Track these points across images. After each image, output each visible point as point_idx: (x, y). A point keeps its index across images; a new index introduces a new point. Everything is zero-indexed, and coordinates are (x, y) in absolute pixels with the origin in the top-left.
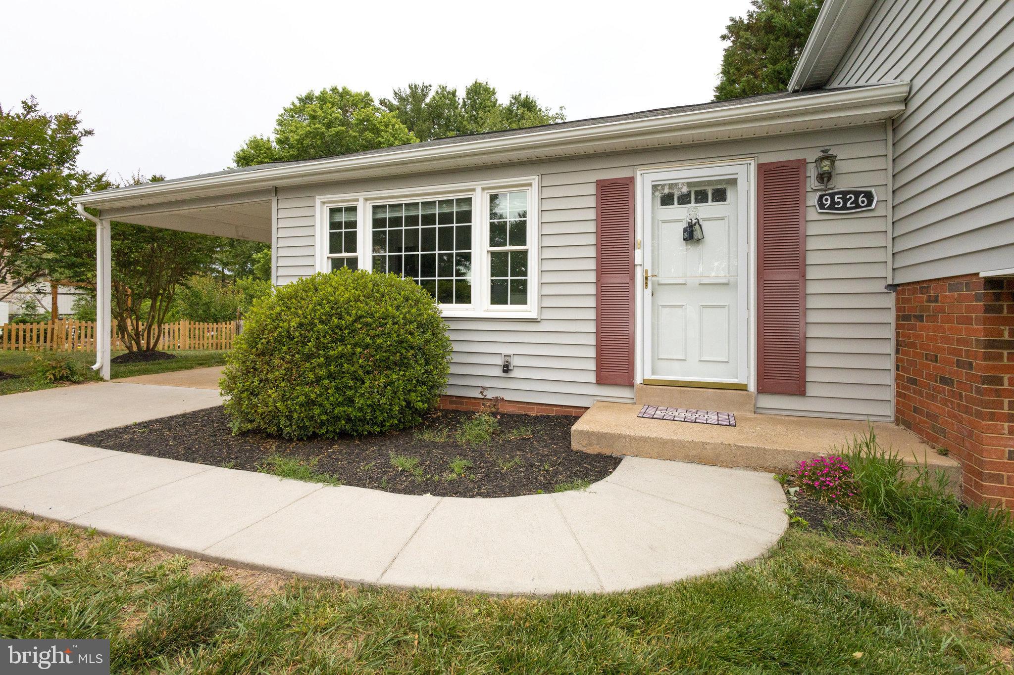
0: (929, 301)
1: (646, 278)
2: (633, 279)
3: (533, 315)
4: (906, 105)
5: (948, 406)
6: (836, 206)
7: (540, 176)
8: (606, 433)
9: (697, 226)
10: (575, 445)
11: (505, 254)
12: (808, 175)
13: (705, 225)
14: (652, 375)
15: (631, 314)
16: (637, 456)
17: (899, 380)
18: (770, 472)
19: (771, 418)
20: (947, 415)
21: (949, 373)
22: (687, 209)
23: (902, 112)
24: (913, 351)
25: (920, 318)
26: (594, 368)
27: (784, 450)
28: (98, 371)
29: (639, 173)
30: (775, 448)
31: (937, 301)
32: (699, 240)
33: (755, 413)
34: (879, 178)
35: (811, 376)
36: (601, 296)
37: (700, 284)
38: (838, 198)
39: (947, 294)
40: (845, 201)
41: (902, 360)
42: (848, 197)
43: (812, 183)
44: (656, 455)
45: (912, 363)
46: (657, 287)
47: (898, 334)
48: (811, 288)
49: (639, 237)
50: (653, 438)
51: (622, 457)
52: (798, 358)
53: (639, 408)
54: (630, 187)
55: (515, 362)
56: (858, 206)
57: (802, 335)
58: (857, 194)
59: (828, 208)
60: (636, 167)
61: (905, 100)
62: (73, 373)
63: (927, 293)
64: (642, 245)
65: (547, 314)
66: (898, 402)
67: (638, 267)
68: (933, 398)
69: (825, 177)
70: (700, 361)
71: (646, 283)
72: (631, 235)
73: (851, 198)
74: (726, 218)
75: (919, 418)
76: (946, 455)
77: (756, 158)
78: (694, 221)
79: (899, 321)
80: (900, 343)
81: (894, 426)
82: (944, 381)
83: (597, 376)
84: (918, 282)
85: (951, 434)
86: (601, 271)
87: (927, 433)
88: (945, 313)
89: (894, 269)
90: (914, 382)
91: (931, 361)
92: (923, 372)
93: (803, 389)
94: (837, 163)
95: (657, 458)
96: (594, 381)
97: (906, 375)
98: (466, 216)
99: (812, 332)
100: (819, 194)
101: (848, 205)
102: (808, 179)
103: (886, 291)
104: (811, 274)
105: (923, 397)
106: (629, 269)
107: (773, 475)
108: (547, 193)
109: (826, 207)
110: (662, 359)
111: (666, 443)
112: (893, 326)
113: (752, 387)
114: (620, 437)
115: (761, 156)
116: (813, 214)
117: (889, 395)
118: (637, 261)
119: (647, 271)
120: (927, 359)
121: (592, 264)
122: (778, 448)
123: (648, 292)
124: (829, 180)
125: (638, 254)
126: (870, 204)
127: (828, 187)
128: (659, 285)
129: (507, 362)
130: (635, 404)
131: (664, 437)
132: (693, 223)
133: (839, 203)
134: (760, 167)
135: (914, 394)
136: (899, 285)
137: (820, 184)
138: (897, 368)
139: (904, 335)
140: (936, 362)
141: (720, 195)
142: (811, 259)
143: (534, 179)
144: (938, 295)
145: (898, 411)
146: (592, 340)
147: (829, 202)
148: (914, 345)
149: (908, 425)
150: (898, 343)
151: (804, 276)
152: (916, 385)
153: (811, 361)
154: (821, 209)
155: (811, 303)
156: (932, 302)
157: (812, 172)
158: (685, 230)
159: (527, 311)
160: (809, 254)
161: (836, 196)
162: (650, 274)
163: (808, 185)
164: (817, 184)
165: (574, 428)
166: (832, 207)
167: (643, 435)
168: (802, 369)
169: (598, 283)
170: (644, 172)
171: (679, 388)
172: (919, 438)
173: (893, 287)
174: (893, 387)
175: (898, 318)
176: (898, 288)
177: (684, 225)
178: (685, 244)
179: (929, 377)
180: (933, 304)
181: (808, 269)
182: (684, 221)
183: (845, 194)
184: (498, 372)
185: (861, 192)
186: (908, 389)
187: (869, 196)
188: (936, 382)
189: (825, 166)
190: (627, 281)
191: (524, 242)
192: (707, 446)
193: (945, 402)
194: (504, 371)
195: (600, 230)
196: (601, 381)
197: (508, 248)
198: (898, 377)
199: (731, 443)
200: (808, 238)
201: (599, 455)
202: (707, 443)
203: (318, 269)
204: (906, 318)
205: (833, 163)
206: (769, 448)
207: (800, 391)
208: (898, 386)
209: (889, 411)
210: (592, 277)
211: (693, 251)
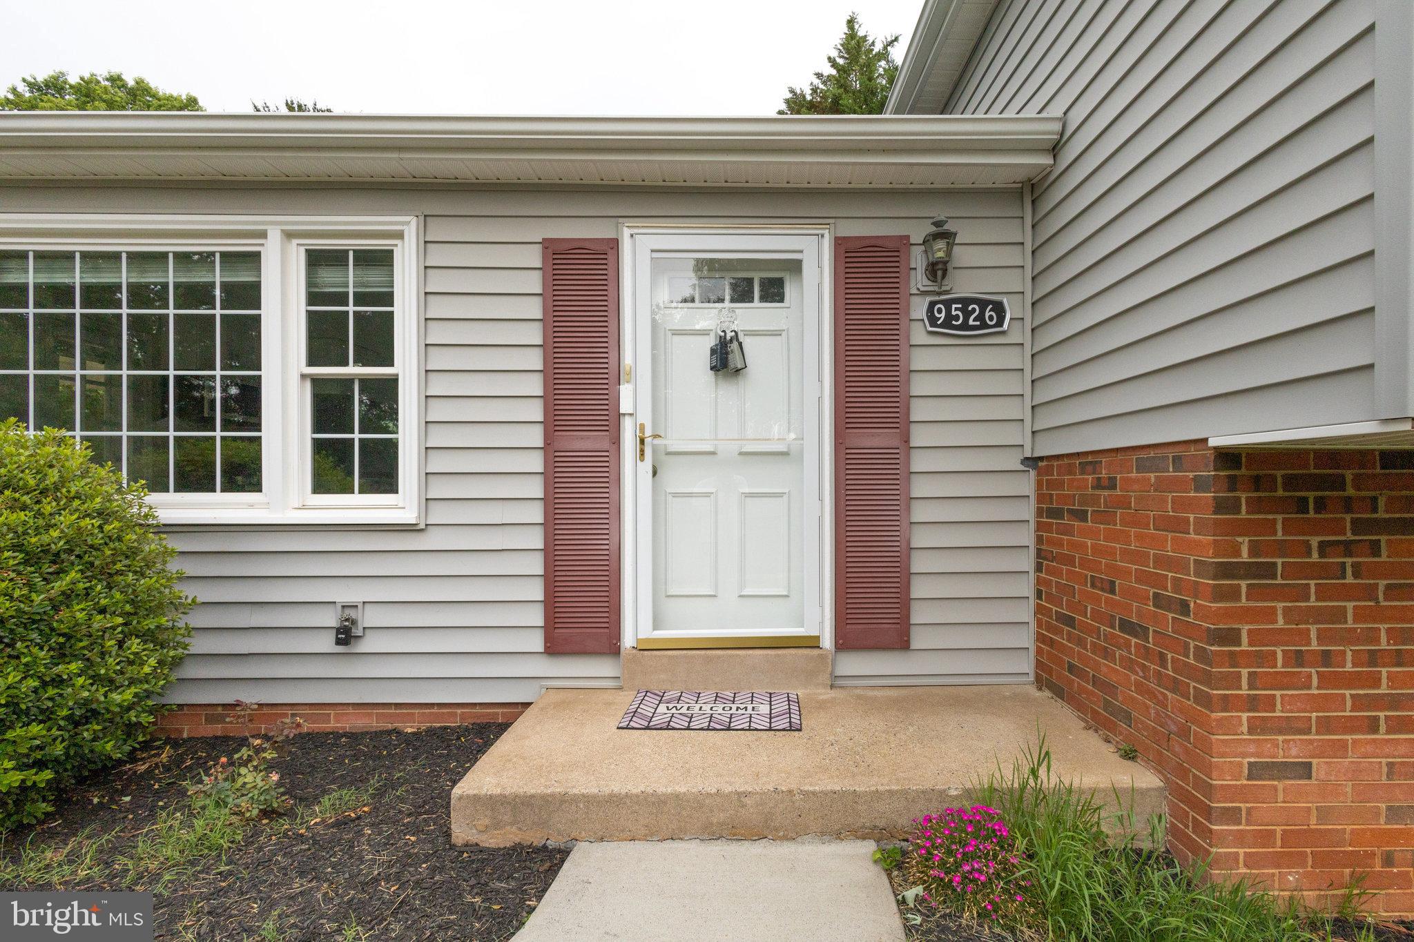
0: (1098, 485)
1: (642, 441)
2: (617, 441)
3: (408, 516)
4: (1054, 157)
5: (1137, 674)
6: (954, 322)
7: (422, 218)
8: (532, 796)
9: (735, 345)
10: (461, 832)
11: (347, 382)
12: (913, 266)
13: (747, 342)
14: (654, 629)
15: (613, 510)
16: (602, 840)
17: (1042, 614)
18: (864, 839)
19: (859, 697)
20: (1133, 689)
21: (1139, 615)
22: (716, 311)
23: (1049, 169)
24: (1067, 570)
25: (1081, 515)
26: (541, 623)
27: (889, 791)
29: (627, 232)
30: (873, 789)
31: (1114, 487)
32: (738, 371)
33: (832, 687)
34: (1013, 282)
35: (918, 615)
36: (553, 475)
37: (741, 454)
38: (956, 309)
39: (1134, 475)
40: (967, 314)
41: (1048, 583)
42: (970, 308)
43: (919, 280)
44: (643, 831)
45: (1068, 590)
46: (663, 458)
47: (1039, 539)
48: (920, 463)
49: (627, 359)
50: (637, 796)
51: (570, 844)
52: (898, 585)
53: (627, 700)
54: (611, 257)
55: (369, 618)
56: (984, 325)
57: (904, 545)
58: (983, 304)
59: (941, 326)
60: (621, 220)
61: (1054, 148)
63: (1094, 473)
64: (633, 373)
65: (439, 514)
66: (1039, 651)
67: (627, 417)
68: (1106, 654)
69: (937, 270)
70: (740, 596)
71: (642, 451)
72: (612, 355)
73: (974, 310)
74: (784, 334)
75: (1079, 683)
76: (1133, 759)
77: (832, 227)
78: (729, 335)
79: (1042, 517)
80: (1043, 554)
81: (1033, 691)
82: (1127, 626)
83: (547, 640)
84: (1078, 454)
85: (1142, 723)
86: (554, 424)
87: (1094, 712)
88: (1130, 508)
89: (1033, 433)
90: (1070, 621)
91: (1102, 590)
92: (1086, 607)
93: (906, 638)
94: (956, 249)
95: (645, 838)
96: (540, 647)
97: (1054, 608)
98: (248, 294)
99: (920, 538)
100: (929, 299)
101: (971, 322)
102: (913, 272)
103: (1022, 468)
104: (919, 437)
105: (1085, 649)
106: (610, 422)
107: (870, 847)
108: (438, 256)
109: (939, 323)
110: (672, 596)
111: (665, 803)
112: (1032, 525)
113: (827, 642)
114: (563, 801)
115: (841, 222)
116: (919, 334)
117: (1026, 639)
118: (625, 407)
119: (642, 427)
120: (1093, 586)
121: (535, 412)
122: (881, 788)
123: (646, 466)
124: (944, 276)
125: (626, 391)
126: (1000, 323)
127: (944, 288)
128: (668, 454)
129: (347, 620)
130: (621, 688)
131: (661, 790)
132: (728, 338)
133: (957, 318)
134: (839, 242)
135: (1068, 640)
136: (1041, 459)
137: (930, 283)
138: (1039, 594)
139: (1050, 541)
140: (1113, 591)
141: (773, 291)
142: (919, 411)
143: (408, 223)
144: (1116, 478)
145: (1039, 665)
146: (536, 565)
147: (943, 315)
148: (1070, 561)
149: (1059, 692)
150: (1039, 553)
151: (907, 441)
152: (1074, 628)
153: (919, 589)
154: (931, 326)
155: (920, 488)
156: (1104, 488)
157: (918, 259)
158: (713, 351)
159: (396, 507)
160: (915, 404)
161: (954, 306)
162: (648, 432)
163: (913, 283)
164: (926, 282)
165: (457, 791)
166: (947, 323)
167: (616, 790)
168: (904, 603)
169: (549, 448)
170: (636, 231)
171: (703, 652)
172: (1079, 717)
173: (1032, 462)
174: (1033, 626)
175: (1039, 512)
176: (1040, 464)
177: (711, 341)
178: (713, 376)
179: (1097, 615)
180: (1106, 493)
181: (913, 427)
182: (712, 335)
183: (966, 302)
184: (326, 643)
185: (990, 302)
186: (1058, 631)
187: (999, 308)
188: (1113, 627)
189: (939, 250)
190: (605, 445)
191: (387, 359)
192: (747, 801)
193: (1129, 664)
194: (339, 642)
195: (551, 340)
196: (554, 648)
197: (352, 370)
198: (1039, 610)
199: (794, 786)
200: (913, 375)
201: (517, 848)
202: (746, 794)
204: (1056, 513)
205: (950, 246)
206: (863, 789)
207: (900, 641)
208: (1039, 624)
209: (1026, 665)
210: (535, 437)
211: (728, 392)
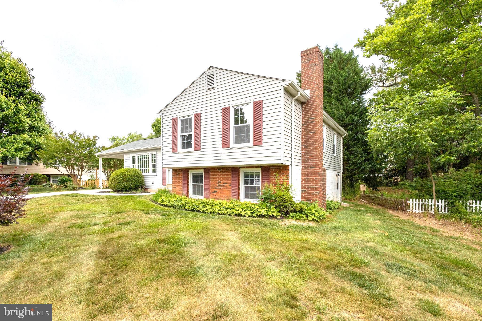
3: (156, 174)
11: (153, 164)
26: (162, 183)
28: (100, 187)
62: (95, 187)
129: (153, 182)
184: (151, 184)
191: (155, 162)
203: (130, 167)
